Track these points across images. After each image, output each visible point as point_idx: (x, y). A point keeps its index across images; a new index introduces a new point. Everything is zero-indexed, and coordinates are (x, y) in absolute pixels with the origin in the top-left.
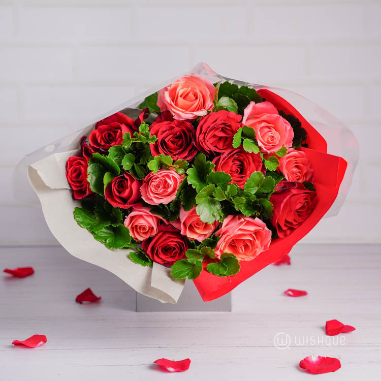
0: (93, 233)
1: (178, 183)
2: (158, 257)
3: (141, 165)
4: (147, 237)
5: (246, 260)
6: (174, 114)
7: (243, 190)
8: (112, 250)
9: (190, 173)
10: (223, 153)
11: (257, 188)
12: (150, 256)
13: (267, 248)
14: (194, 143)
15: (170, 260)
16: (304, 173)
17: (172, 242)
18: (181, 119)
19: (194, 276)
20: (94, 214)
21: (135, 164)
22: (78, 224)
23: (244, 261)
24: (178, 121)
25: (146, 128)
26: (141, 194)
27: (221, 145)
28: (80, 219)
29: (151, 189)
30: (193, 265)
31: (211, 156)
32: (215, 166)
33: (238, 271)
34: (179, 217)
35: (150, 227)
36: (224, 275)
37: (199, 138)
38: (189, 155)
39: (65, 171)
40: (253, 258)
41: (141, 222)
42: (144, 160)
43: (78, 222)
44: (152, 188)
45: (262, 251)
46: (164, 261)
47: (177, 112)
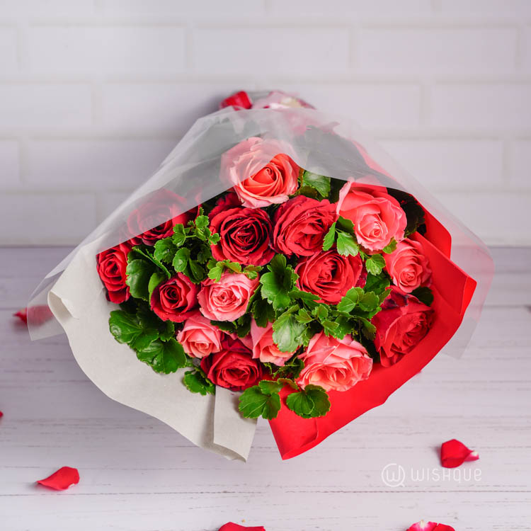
0: (135, 350)
1: (249, 295)
2: (222, 380)
3: (199, 263)
4: (207, 354)
5: (338, 390)
6: (242, 201)
7: (336, 309)
8: (161, 374)
9: (265, 281)
10: (310, 257)
11: (355, 304)
12: (212, 380)
13: (366, 377)
14: (270, 245)
15: (237, 384)
16: (418, 274)
17: (240, 365)
18: (253, 208)
19: (270, 414)
20: (135, 317)
21: (190, 260)
22: (116, 339)
23: (336, 391)
24: (249, 210)
25: (204, 221)
26: (200, 302)
27: (307, 243)
28: (119, 331)
29: (212, 300)
30: (269, 396)
31: (293, 259)
32: (298, 277)
33: (328, 410)
34: (250, 333)
35: (210, 344)
36: (310, 415)
37: (277, 239)
38: (264, 257)
39: (96, 263)
40: (347, 388)
41: (200, 339)
42: (202, 257)
43: (115, 336)
44: (214, 299)
45: (360, 379)
46: (229, 384)
47: (248, 198)
